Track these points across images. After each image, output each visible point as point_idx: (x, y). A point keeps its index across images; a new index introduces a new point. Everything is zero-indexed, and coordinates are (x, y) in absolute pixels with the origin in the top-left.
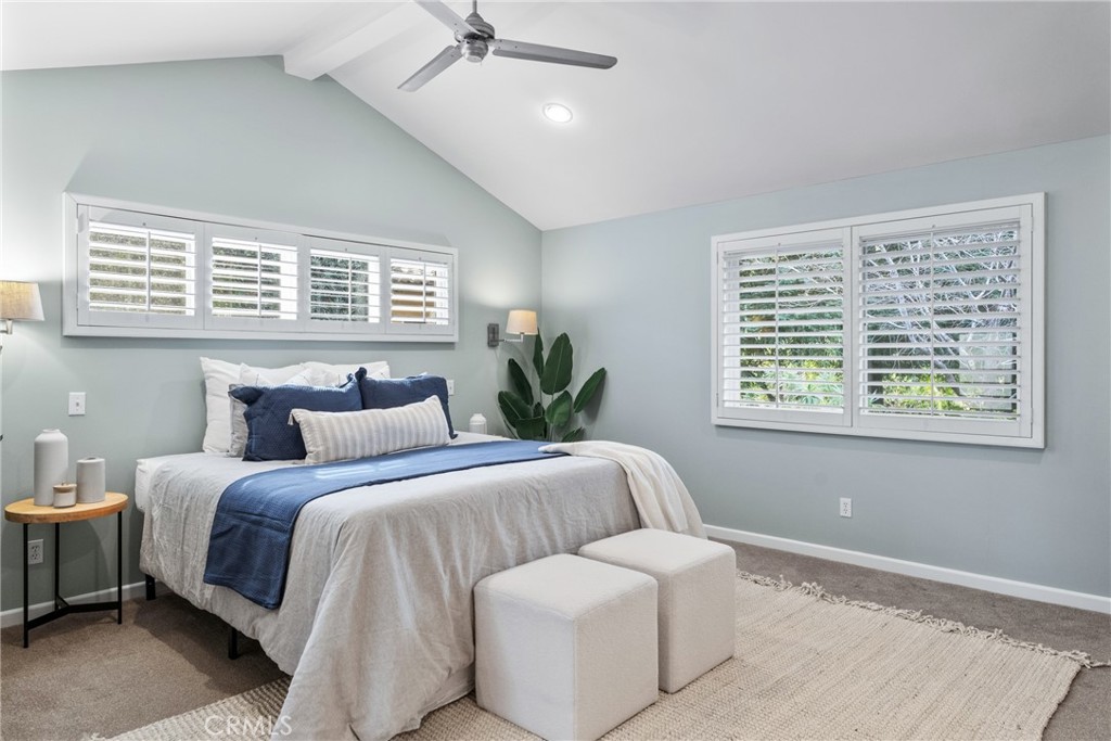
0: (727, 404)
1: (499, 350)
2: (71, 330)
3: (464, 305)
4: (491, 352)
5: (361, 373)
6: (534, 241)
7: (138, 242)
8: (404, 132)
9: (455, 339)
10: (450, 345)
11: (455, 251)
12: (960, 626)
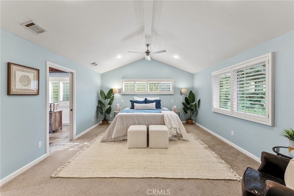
0: (214, 107)
1: (183, 95)
2: (122, 94)
3: (175, 88)
4: (181, 96)
5: (146, 99)
6: (192, 76)
7: (128, 84)
8: (163, 63)
9: (173, 94)
10: (173, 95)
11: (173, 80)
12: (224, 162)
